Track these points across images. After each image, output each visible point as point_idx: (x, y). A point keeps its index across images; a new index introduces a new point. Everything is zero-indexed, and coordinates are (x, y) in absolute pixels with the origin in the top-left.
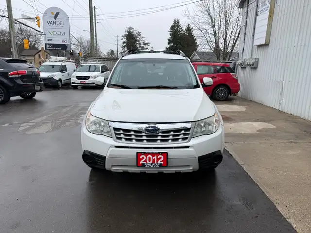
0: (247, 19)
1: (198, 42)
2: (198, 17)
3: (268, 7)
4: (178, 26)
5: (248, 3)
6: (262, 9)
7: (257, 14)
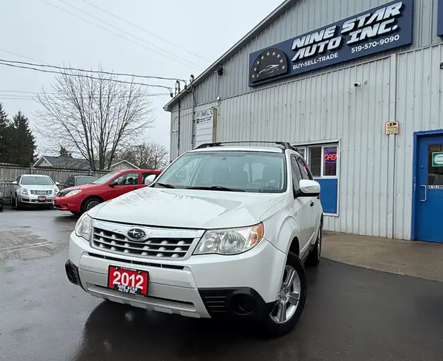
0: (179, 124)
1: (37, 142)
3: (211, 117)
5: (179, 108)
6: (203, 117)
7: (194, 121)
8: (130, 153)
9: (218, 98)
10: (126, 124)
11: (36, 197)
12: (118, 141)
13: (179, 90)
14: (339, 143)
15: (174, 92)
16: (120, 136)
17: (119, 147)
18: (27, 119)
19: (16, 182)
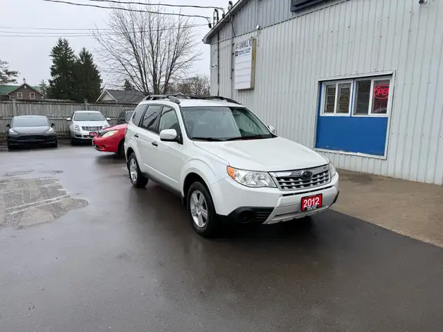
0: (218, 57)
1: (102, 76)
2: (112, 41)
3: (250, 49)
4: (67, 49)
5: (218, 40)
6: (242, 50)
7: (233, 54)
8: (185, 85)
9: (258, 27)
10: (177, 57)
11: (87, 133)
12: (170, 74)
13: (218, 19)
14: (394, 75)
15: (212, 22)
16: (171, 70)
17: (171, 81)
18: (91, 55)
19: (69, 119)
